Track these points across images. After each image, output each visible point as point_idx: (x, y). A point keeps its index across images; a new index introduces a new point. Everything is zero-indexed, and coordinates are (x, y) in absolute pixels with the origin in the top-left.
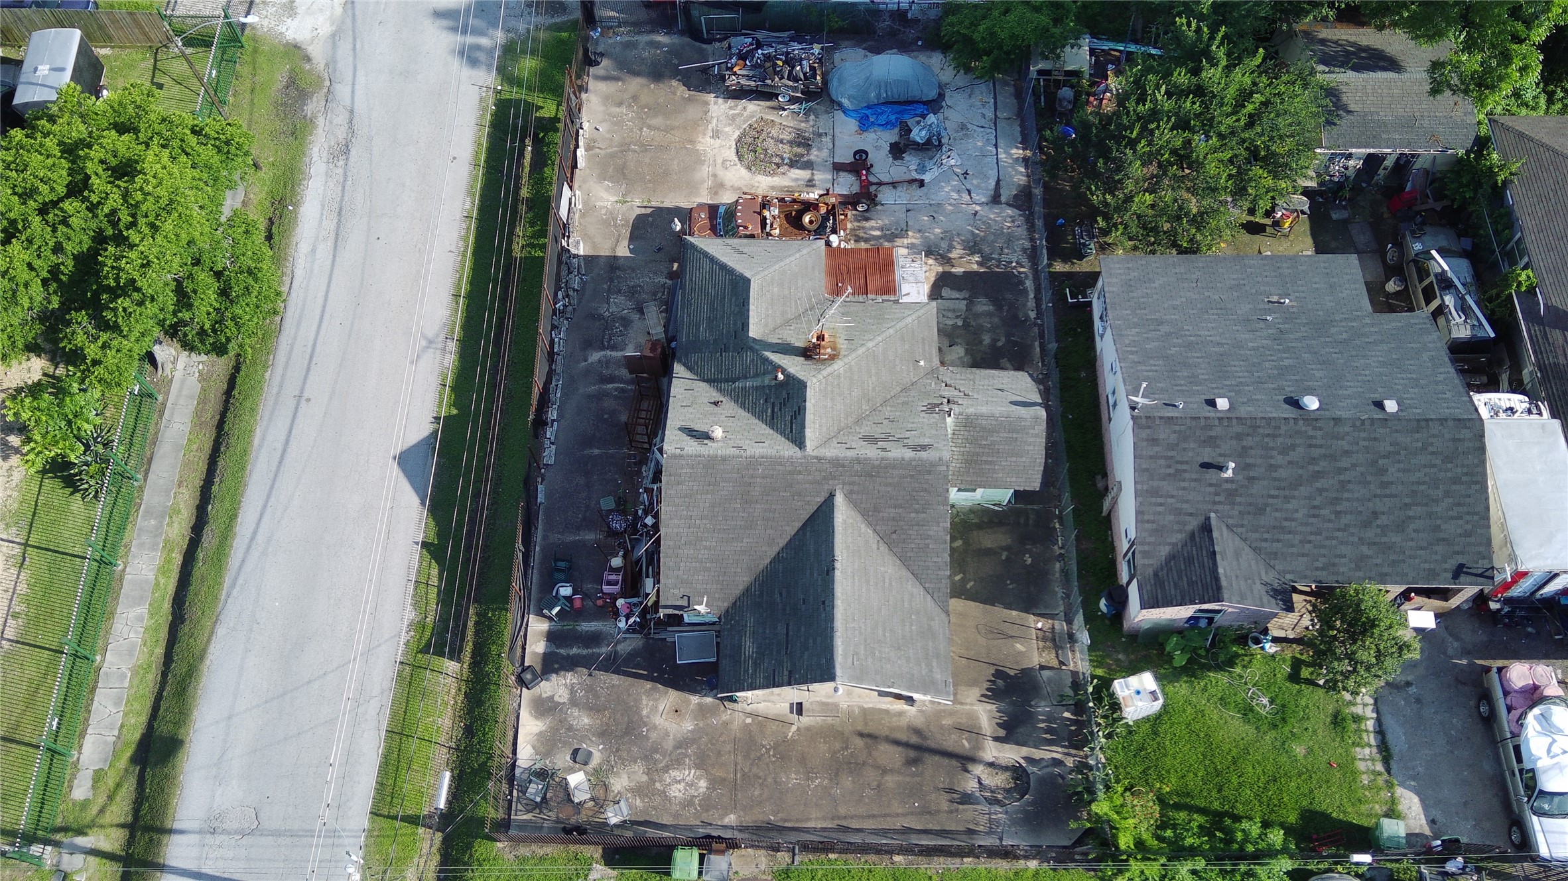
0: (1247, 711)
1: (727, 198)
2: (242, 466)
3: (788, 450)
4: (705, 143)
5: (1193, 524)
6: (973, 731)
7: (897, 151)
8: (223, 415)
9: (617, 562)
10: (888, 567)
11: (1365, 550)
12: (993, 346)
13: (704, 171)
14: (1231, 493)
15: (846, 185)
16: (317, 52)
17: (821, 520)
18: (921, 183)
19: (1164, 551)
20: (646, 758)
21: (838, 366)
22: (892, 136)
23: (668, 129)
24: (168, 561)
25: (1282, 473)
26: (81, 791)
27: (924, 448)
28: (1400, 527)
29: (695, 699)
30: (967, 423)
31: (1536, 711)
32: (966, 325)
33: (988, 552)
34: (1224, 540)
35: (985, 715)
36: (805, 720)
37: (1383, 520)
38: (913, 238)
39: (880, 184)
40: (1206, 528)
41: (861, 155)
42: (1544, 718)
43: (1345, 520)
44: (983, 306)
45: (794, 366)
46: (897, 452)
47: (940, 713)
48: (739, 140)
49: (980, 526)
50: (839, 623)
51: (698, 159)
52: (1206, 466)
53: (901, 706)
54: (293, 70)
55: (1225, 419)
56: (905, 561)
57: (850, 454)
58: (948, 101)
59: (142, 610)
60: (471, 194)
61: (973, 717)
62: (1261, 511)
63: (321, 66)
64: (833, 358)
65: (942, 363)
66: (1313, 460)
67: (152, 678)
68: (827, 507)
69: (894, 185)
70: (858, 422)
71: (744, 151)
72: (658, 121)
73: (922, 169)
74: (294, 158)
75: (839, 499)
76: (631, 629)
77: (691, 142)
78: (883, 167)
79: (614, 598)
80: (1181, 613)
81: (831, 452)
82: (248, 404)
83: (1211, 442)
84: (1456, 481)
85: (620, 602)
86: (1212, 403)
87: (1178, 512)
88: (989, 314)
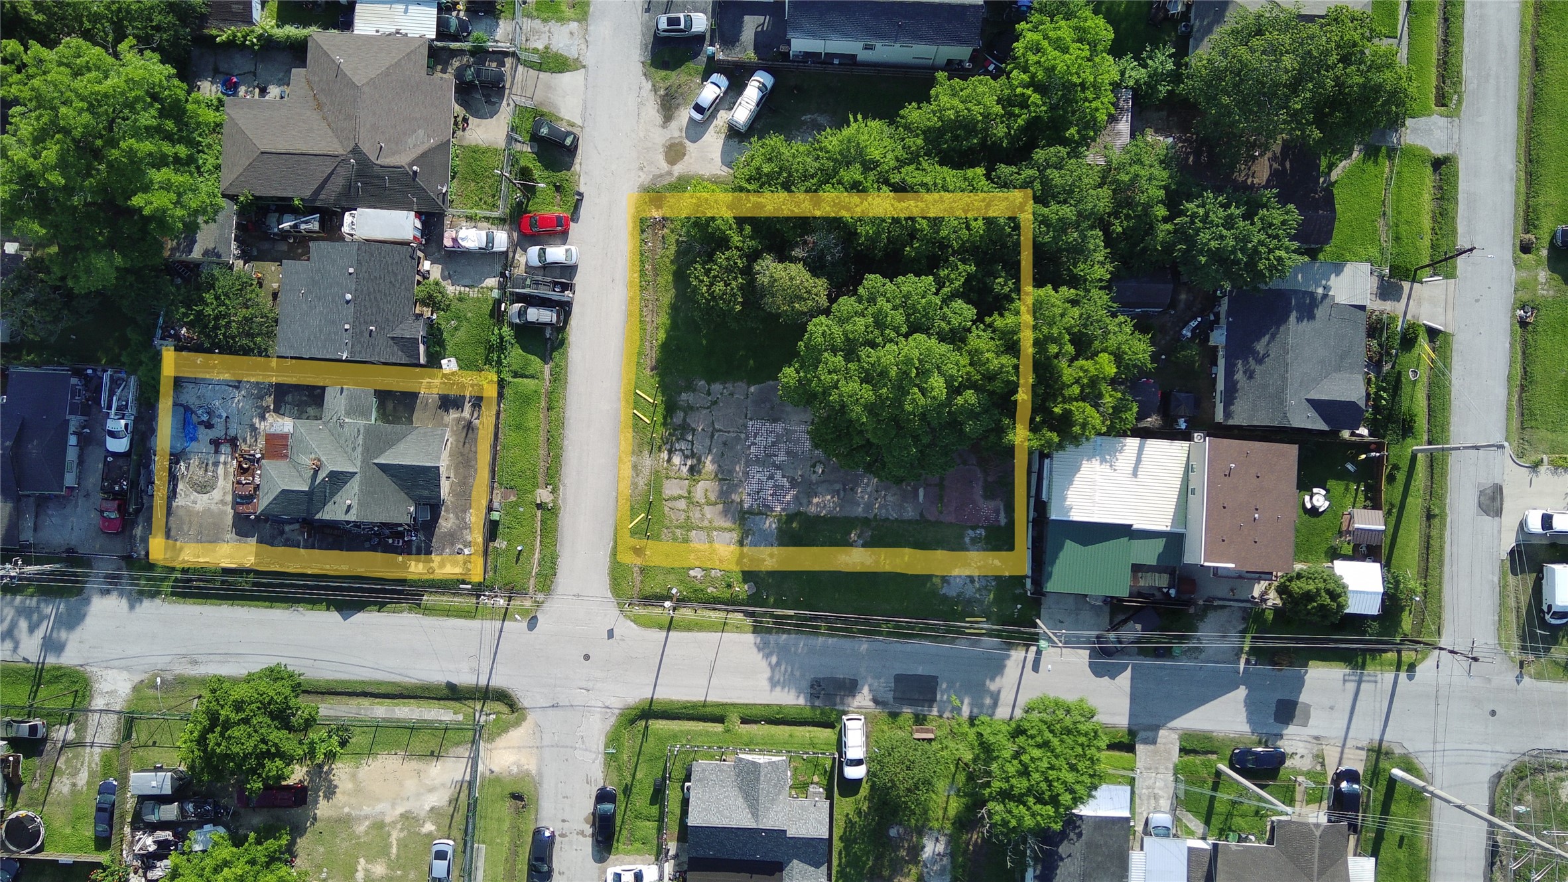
0: (456, 329)
1: (229, 498)
2: (343, 682)
3: (357, 478)
4: (199, 507)
5: (391, 342)
6: (459, 420)
7: (209, 426)
8: (318, 693)
9: (390, 541)
10: (402, 446)
11: (403, 287)
12: (308, 396)
13: (213, 507)
14: (380, 328)
15: (225, 449)
16: (137, 679)
17: (384, 468)
18: (227, 417)
19: (400, 353)
20: (461, 529)
21: (323, 459)
22: (202, 429)
23: (190, 523)
24: (378, 703)
25: (374, 311)
26: (460, 717)
27: (359, 431)
28: (396, 275)
29: (443, 513)
30: (348, 414)
31: (460, 241)
32: (297, 405)
33: (394, 407)
34: (397, 333)
35: (453, 415)
36: (452, 476)
37: (393, 280)
38: (256, 421)
39: (226, 434)
40: (393, 338)
41: (212, 442)
42: (462, 239)
43: (392, 292)
44: (289, 398)
45: (322, 475)
46: (360, 440)
47: (452, 431)
48: (199, 493)
49: (384, 410)
50: (420, 464)
51: (208, 511)
52: (370, 336)
53: (449, 443)
54: (148, 688)
55: (354, 327)
56: (399, 440)
57: (360, 456)
58: (184, 402)
59: (397, 709)
60: (220, 605)
61: (454, 419)
62: (387, 320)
63: (147, 675)
64: (319, 460)
65: (321, 419)
66: (370, 300)
67: (421, 702)
68: (378, 465)
69: (227, 429)
70: (346, 453)
71: (205, 491)
72: (186, 528)
73: (220, 416)
74: (196, 681)
75: (376, 461)
76: (416, 536)
77: (198, 512)
78: (218, 432)
79: (404, 541)
80: (422, 348)
81: (359, 464)
82: (315, 684)
83: (361, 332)
84: (380, 254)
85: (406, 539)
86: (346, 330)
87: (386, 347)
88: (293, 395)
